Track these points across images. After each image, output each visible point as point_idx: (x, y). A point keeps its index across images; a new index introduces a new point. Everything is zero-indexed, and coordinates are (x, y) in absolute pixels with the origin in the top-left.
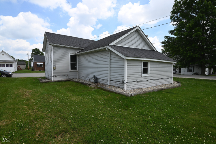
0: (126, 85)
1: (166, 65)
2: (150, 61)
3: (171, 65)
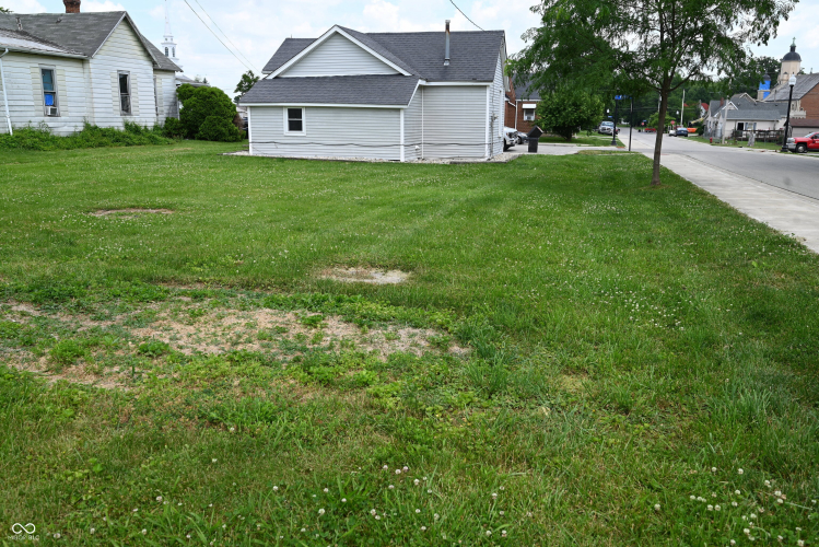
1: (370, 115)
2: (306, 107)
3: (394, 115)
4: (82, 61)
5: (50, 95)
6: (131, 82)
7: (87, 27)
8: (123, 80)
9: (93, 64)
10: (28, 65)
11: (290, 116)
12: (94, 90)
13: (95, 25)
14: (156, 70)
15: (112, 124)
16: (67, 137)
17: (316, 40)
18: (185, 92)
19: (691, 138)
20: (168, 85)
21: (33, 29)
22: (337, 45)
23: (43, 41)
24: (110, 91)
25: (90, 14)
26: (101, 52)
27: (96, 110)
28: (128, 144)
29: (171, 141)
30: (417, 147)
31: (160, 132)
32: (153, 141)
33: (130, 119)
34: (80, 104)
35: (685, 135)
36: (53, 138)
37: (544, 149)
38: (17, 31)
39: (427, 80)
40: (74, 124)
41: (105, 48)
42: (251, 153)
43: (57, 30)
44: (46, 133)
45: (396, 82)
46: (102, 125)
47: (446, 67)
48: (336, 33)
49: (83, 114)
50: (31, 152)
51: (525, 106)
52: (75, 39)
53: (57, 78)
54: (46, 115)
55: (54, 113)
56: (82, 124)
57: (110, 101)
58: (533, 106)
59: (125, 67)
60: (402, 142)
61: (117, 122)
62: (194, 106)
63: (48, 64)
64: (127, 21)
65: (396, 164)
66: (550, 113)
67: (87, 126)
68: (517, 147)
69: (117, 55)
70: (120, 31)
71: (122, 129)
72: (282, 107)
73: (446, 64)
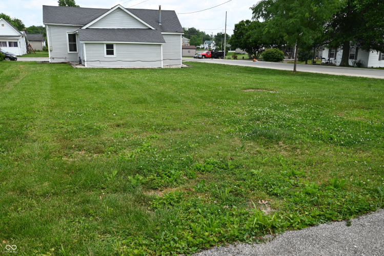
0: (86, 63)
1: (147, 47)
2: (116, 43)
3: (158, 47)
11: (107, 48)
22: (119, 14)
42: (86, 66)
48: (118, 8)
60: (162, 59)
65: (160, 69)
72: (103, 43)
73: (160, 24)
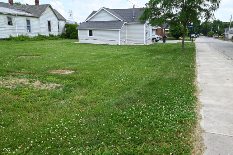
0: (79, 40)
1: (111, 32)
2: (94, 30)
3: (117, 32)
4: (38, 18)
5: (29, 27)
6: (51, 23)
7: (40, 9)
8: (49, 23)
9: (41, 18)
10: (23, 19)
11: (89, 32)
12: (41, 25)
13: (42, 8)
14: (58, 20)
15: (46, 34)
16: (33, 38)
17: (97, 11)
18: (67, 26)
19: (219, 39)
20: (62, 24)
21: (26, 9)
22: (103, 13)
23: (28, 12)
24: (45, 26)
25: (41, 5)
26: (43, 15)
27: (41, 31)
28: (49, 40)
29: (62, 39)
30: (124, 41)
31: (59, 36)
32: (57, 39)
33: (51, 33)
34: (37, 29)
35: (217, 38)
36: (29, 38)
37: (168, 42)
38: (22, 10)
39: (128, 22)
40: (35, 34)
41: (44, 14)
42: (79, 42)
43: (32, 9)
44: (27, 37)
45: (118, 23)
46: (43, 35)
47: (133, 18)
48: (103, 9)
49: (38, 32)
50: (22, 42)
51: (166, 29)
52: (36, 12)
53: (31, 22)
54: (27, 32)
55: (30, 31)
56: (37, 34)
57: (45, 28)
58: (168, 29)
59: (49, 19)
60: (119, 39)
61: (47, 34)
62: (69, 29)
63: (28, 18)
64: (50, 6)
65: (118, 45)
66: (172, 31)
67: (39, 35)
68: (160, 41)
69: (48, 16)
70: (48, 9)
71: (48, 36)
72: (87, 30)
